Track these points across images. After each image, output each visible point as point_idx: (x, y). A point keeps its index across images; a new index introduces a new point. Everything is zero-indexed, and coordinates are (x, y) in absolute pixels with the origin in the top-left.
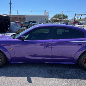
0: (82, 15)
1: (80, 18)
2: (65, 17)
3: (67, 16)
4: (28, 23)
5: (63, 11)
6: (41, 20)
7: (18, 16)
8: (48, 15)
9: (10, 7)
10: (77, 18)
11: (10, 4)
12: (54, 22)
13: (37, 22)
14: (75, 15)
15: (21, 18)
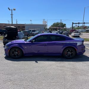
0: (79, 23)
1: (78, 26)
2: (63, 25)
3: (65, 25)
4: (28, 32)
5: (61, 20)
6: (39, 29)
7: (17, 24)
8: (47, 24)
9: (12, 17)
10: (76, 26)
11: (12, 15)
12: (53, 30)
13: (36, 31)
14: (73, 23)
15: (19, 27)
